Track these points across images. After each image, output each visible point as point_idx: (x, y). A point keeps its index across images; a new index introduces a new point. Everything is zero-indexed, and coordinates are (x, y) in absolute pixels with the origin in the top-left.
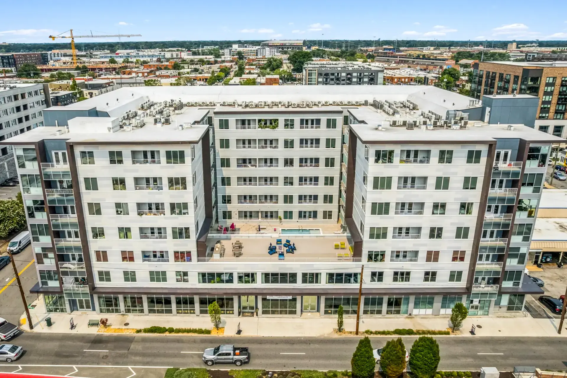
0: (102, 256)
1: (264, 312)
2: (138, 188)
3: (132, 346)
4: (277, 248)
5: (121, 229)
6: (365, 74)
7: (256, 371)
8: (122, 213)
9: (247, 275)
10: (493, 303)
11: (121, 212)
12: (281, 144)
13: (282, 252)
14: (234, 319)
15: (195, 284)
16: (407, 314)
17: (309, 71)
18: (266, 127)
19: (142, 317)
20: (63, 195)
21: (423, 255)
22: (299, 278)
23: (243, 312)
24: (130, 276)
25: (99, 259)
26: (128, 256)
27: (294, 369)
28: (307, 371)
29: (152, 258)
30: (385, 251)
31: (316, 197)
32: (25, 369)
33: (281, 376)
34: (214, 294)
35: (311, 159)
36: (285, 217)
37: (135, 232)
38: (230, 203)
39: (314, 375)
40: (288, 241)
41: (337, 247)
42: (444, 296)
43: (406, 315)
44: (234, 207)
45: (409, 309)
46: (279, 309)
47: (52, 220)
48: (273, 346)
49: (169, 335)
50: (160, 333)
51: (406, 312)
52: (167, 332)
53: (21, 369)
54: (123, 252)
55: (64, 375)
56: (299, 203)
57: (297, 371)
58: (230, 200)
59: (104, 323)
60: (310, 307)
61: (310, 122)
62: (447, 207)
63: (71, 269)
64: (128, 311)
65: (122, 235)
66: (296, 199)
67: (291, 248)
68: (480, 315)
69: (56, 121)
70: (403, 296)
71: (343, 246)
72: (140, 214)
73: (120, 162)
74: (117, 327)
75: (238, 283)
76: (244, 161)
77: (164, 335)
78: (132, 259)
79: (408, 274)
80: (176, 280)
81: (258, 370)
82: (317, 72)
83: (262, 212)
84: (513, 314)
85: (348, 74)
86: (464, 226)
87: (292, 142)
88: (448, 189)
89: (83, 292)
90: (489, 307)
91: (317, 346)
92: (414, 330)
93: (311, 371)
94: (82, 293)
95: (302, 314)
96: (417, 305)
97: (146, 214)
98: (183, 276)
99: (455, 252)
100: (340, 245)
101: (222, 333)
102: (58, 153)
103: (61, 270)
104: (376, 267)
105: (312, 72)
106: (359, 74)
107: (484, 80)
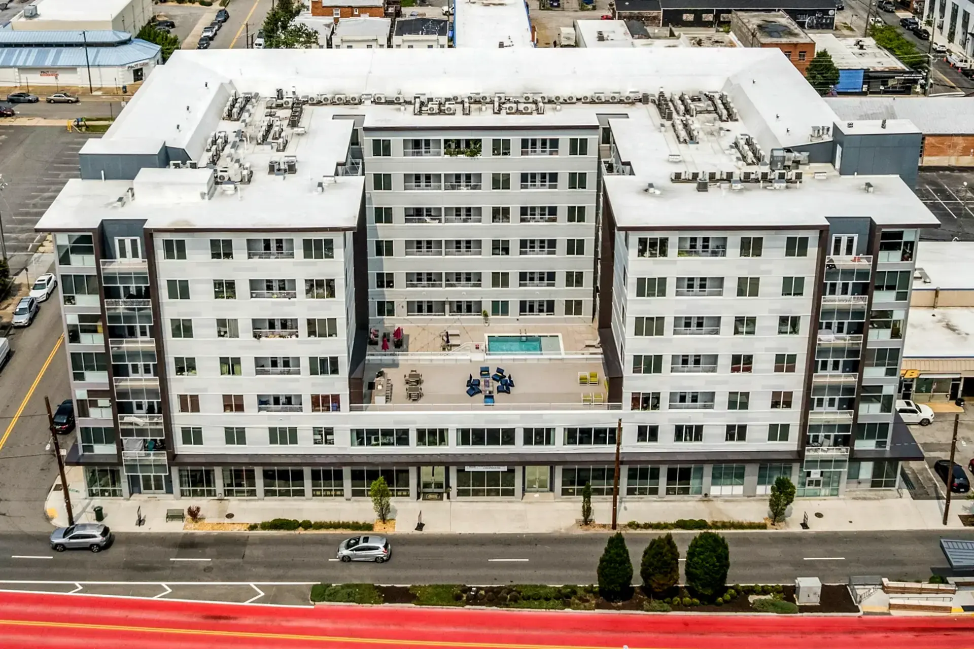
0: (191, 403)
1: (460, 493)
2: (254, 295)
3: (248, 551)
4: (482, 383)
5: (224, 361)
7: (452, 586)
8: (228, 334)
9: (432, 432)
10: (844, 477)
11: (226, 332)
12: (487, 182)
13: (490, 392)
14: (410, 504)
15: (346, 448)
16: (701, 494)
18: (459, 153)
19: (253, 503)
20: (134, 309)
21: (722, 400)
22: (519, 437)
23: (425, 493)
24: (235, 435)
25: (184, 409)
26: (233, 404)
27: (510, 584)
28: (531, 586)
29: (273, 406)
30: (659, 393)
31: (551, 276)
32: (86, 589)
33: (490, 593)
34: (378, 465)
35: (543, 209)
36: (495, 311)
37: (248, 365)
38: (392, 287)
39: (541, 592)
40: (500, 370)
41: (583, 381)
42: (761, 464)
43: (700, 496)
44: (399, 294)
45: (704, 487)
46: (486, 488)
47: (112, 348)
48: (477, 549)
49: (305, 532)
50: (289, 529)
51: (699, 492)
52: (301, 528)
53: (80, 588)
54: (226, 398)
55: (152, 597)
56: (520, 285)
57: (514, 586)
58: (392, 282)
59: (194, 514)
60: (537, 484)
61: (539, 144)
62: (758, 323)
63: (138, 425)
64: (229, 493)
65: (226, 368)
66: (514, 279)
67: (506, 385)
68: (825, 496)
69: (102, 172)
70: (693, 466)
71: (594, 380)
72: (257, 336)
73: (228, 255)
74: (216, 521)
75: (417, 445)
76: (418, 212)
77: (297, 532)
78: (240, 408)
79: (699, 429)
80: (313, 441)
81: (454, 586)
83: (451, 303)
84: (881, 493)
86: (787, 353)
87: (507, 178)
88: (757, 295)
89: (156, 463)
90: (839, 482)
91: (548, 548)
92: (709, 521)
93: (536, 586)
94: (155, 465)
95: (523, 495)
96: (717, 479)
97: (267, 337)
98: (325, 435)
99: (776, 394)
100: (588, 377)
101: (391, 529)
102: (124, 240)
103: (121, 427)
104: (647, 417)
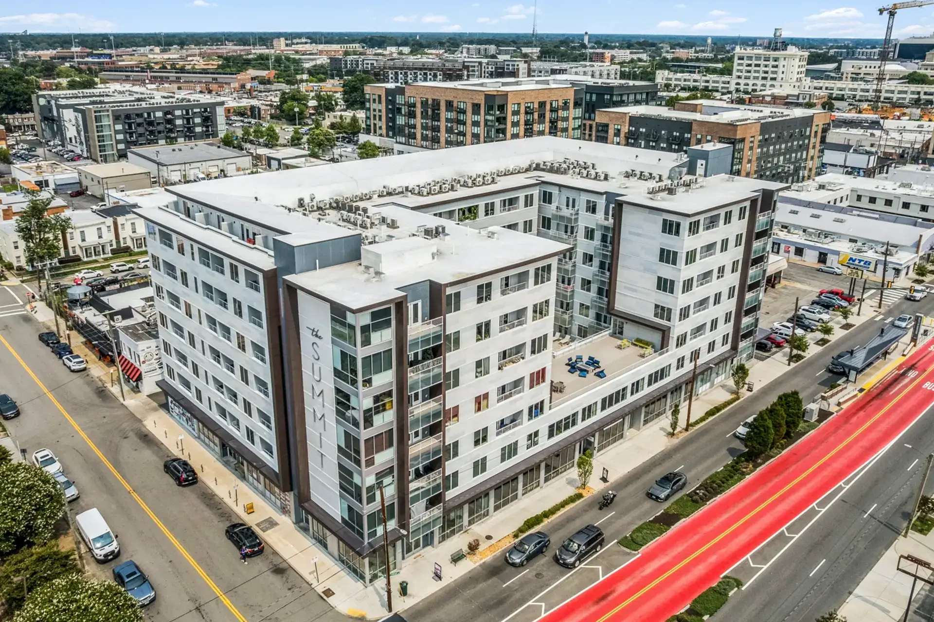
5: (477, 399)
6: (195, 110)
7: (682, 498)
8: (482, 373)
15: (547, 443)
17: (95, 112)
18: (465, 218)
19: (489, 522)
20: (429, 371)
21: (708, 327)
22: (629, 391)
24: (480, 466)
26: (481, 437)
28: (712, 476)
30: (687, 332)
47: (410, 417)
50: (538, 523)
52: (543, 519)
59: (473, 548)
62: (725, 269)
63: (424, 487)
64: (472, 522)
69: (317, 261)
72: (500, 368)
74: (486, 546)
75: (582, 422)
78: (485, 439)
80: (526, 447)
82: (110, 113)
85: (166, 114)
88: (727, 250)
93: (714, 474)
94: (433, 521)
96: (702, 382)
97: (506, 366)
98: (534, 438)
101: (592, 490)
103: (411, 496)
105: (102, 114)
106: (184, 111)
107: (418, 110)
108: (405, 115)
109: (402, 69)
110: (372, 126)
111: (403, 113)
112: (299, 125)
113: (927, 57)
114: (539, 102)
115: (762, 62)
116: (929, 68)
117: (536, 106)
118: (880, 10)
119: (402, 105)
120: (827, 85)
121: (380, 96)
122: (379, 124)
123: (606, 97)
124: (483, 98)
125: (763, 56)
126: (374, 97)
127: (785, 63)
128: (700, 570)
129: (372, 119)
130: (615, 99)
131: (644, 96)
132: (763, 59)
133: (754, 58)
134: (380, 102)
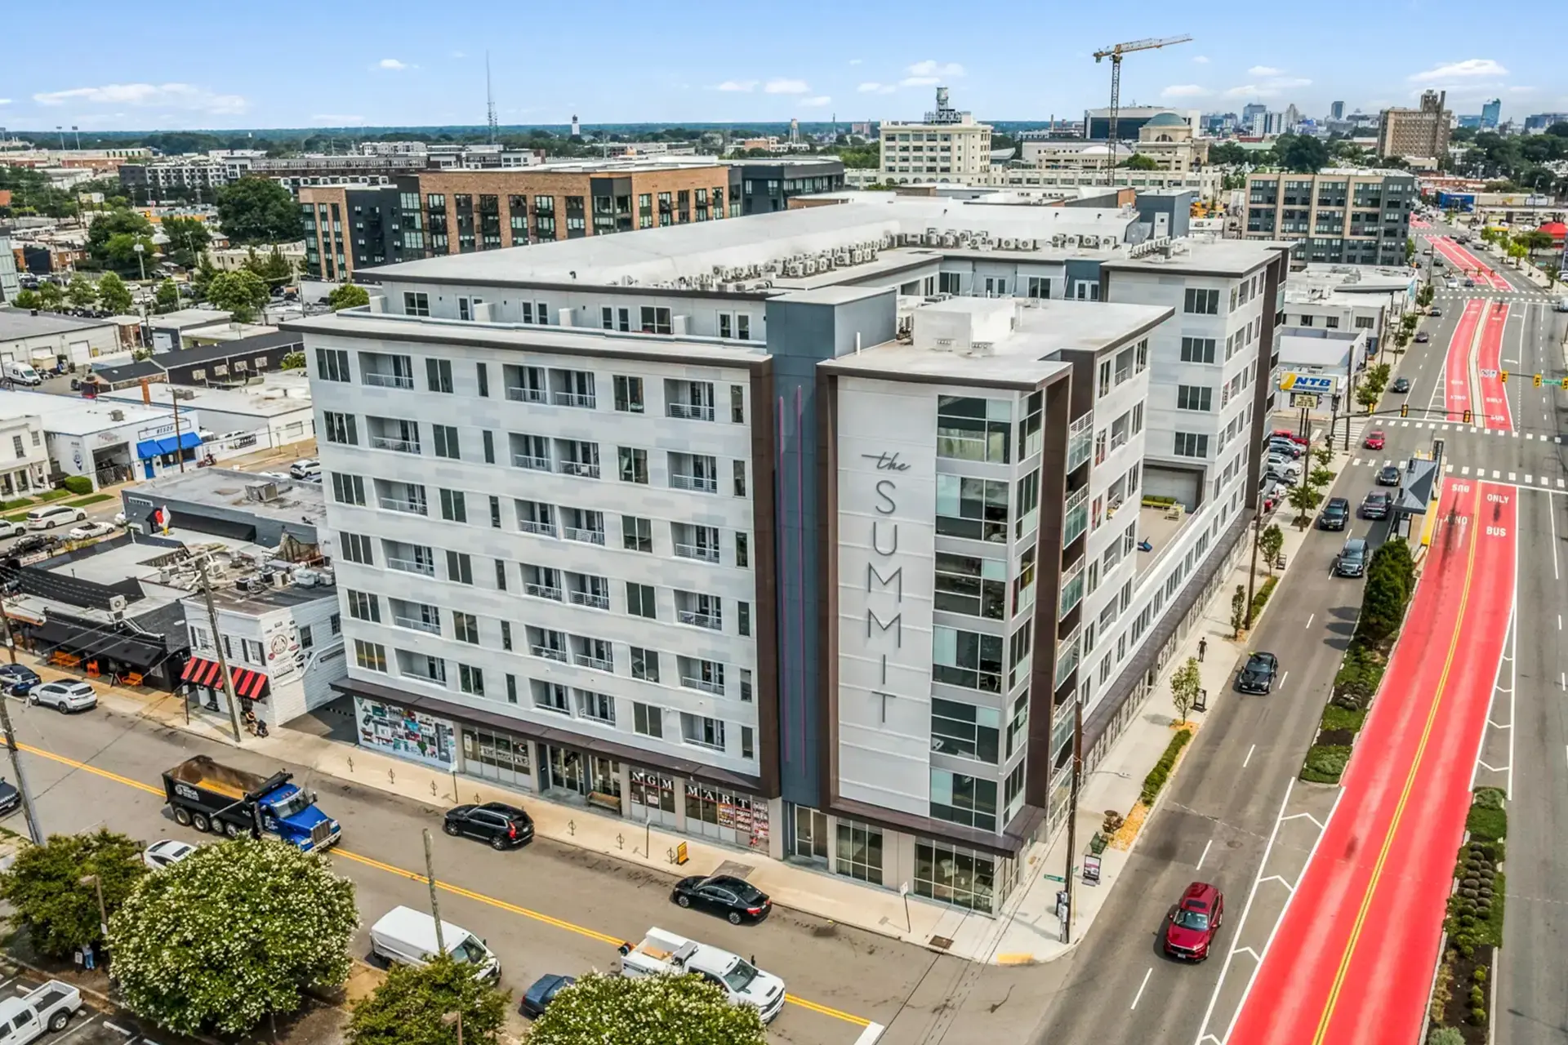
47: (1064, 591)
107: (452, 219)
108: (422, 230)
109: (305, 173)
110: (323, 264)
111: (418, 226)
112: (147, 278)
113: (1141, 135)
114: (679, 192)
115: (925, 144)
116: (1148, 150)
117: (675, 199)
118: (1096, 55)
119: (414, 211)
120: (1029, 176)
121: (335, 207)
122: (338, 260)
123: (770, 184)
124: (588, 187)
125: (925, 134)
126: (323, 209)
127: (960, 143)
128: (1436, 791)
129: (322, 251)
130: (786, 186)
131: (826, 183)
132: (925, 138)
133: (911, 138)
134: (336, 217)
